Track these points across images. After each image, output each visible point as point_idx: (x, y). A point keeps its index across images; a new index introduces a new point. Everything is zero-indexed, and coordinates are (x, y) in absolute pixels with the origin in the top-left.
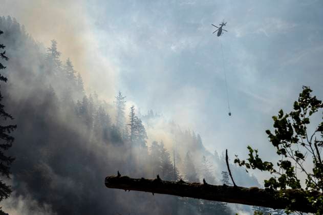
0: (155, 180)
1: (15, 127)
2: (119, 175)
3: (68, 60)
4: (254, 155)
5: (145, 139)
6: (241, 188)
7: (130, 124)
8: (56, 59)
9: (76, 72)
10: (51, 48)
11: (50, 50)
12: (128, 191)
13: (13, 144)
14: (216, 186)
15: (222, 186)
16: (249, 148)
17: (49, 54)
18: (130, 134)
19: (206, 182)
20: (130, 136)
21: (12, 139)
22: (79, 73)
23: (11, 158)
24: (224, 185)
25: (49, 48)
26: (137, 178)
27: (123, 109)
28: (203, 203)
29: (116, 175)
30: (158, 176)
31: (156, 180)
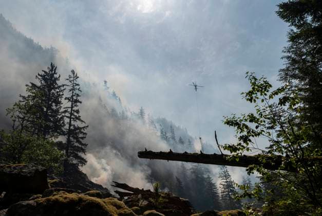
0: (169, 152)
1: (87, 127)
2: (146, 150)
12: (152, 159)
13: (86, 136)
14: (209, 155)
19: (202, 152)
21: (86, 134)
23: (86, 144)
24: (215, 154)
29: (144, 150)
30: (170, 150)
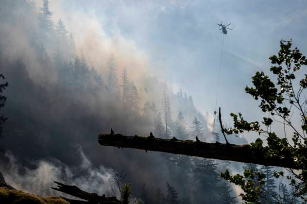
2: (112, 132)
3: (60, 20)
4: (239, 119)
5: (137, 100)
6: (234, 145)
7: (122, 85)
8: (48, 19)
9: (68, 32)
10: (43, 8)
11: (42, 10)
12: (121, 148)
13: (5, 103)
14: (209, 144)
15: (214, 144)
16: (232, 115)
17: (40, 13)
18: (122, 95)
19: (199, 140)
20: (122, 97)
21: (4, 98)
22: (71, 33)
23: (4, 118)
24: (217, 142)
25: (40, 8)
26: (130, 136)
27: (116, 70)
28: (193, 164)
29: (109, 133)
30: (151, 134)
31: (149, 137)
